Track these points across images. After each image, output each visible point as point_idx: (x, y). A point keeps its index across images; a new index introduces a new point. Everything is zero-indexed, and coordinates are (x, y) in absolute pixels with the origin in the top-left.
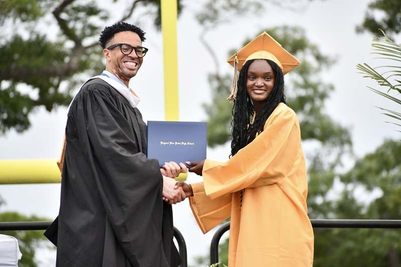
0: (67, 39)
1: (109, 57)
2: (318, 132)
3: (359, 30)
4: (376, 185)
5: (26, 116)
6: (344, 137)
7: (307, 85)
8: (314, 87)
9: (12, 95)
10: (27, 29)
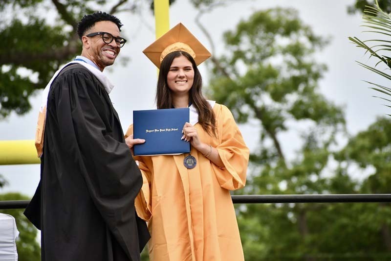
0: (65, 24)
1: (88, 44)
2: (311, 111)
3: (350, 11)
4: (369, 162)
5: (26, 98)
6: (338, 116)
7: (300, 66)
8: (308, 67)
9: (12, 78)
10: (26, 14)
